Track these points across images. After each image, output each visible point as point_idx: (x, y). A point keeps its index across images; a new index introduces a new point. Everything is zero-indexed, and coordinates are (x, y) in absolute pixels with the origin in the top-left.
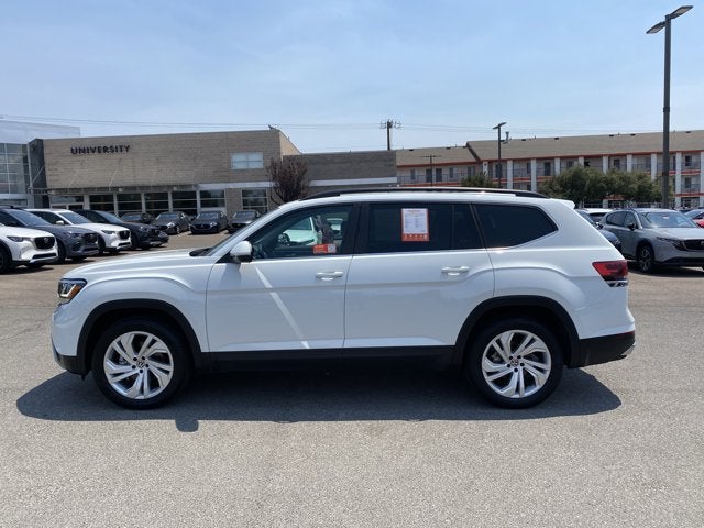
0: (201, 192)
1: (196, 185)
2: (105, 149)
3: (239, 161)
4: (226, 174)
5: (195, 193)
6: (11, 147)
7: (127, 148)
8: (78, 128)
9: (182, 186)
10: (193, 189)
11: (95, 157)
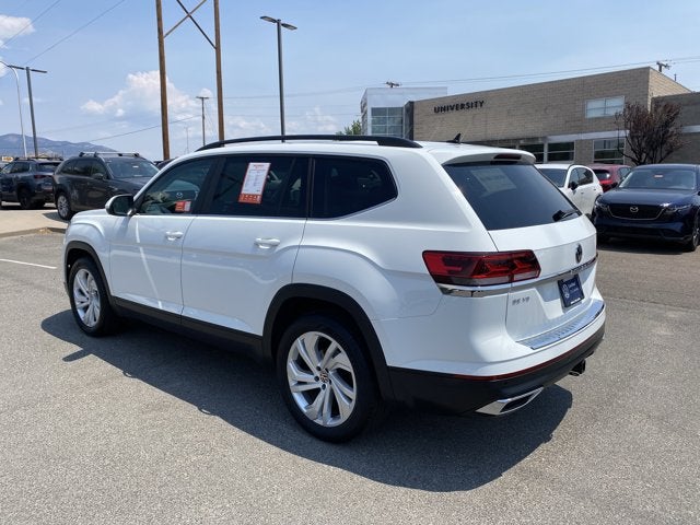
0: (550, 145)
1: (544, 138)
2: (462, 106)
3: (595, 109)
4: (579, 123)
5: (542, 145)
6: (392, 111)
7: (481, 103)
8: (446, 88)
9: (528, 139)
10: (540, 142)
11: (453, 114)
